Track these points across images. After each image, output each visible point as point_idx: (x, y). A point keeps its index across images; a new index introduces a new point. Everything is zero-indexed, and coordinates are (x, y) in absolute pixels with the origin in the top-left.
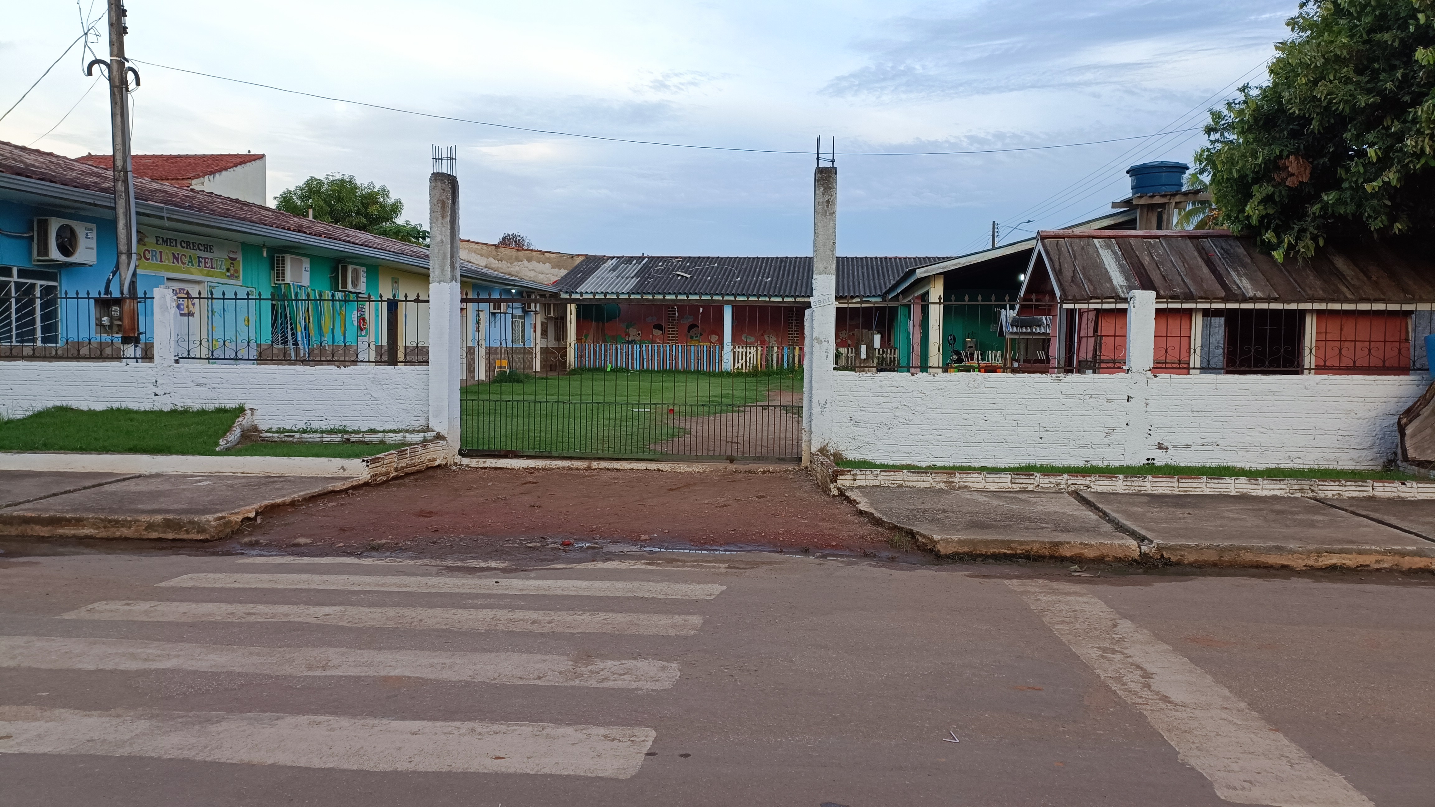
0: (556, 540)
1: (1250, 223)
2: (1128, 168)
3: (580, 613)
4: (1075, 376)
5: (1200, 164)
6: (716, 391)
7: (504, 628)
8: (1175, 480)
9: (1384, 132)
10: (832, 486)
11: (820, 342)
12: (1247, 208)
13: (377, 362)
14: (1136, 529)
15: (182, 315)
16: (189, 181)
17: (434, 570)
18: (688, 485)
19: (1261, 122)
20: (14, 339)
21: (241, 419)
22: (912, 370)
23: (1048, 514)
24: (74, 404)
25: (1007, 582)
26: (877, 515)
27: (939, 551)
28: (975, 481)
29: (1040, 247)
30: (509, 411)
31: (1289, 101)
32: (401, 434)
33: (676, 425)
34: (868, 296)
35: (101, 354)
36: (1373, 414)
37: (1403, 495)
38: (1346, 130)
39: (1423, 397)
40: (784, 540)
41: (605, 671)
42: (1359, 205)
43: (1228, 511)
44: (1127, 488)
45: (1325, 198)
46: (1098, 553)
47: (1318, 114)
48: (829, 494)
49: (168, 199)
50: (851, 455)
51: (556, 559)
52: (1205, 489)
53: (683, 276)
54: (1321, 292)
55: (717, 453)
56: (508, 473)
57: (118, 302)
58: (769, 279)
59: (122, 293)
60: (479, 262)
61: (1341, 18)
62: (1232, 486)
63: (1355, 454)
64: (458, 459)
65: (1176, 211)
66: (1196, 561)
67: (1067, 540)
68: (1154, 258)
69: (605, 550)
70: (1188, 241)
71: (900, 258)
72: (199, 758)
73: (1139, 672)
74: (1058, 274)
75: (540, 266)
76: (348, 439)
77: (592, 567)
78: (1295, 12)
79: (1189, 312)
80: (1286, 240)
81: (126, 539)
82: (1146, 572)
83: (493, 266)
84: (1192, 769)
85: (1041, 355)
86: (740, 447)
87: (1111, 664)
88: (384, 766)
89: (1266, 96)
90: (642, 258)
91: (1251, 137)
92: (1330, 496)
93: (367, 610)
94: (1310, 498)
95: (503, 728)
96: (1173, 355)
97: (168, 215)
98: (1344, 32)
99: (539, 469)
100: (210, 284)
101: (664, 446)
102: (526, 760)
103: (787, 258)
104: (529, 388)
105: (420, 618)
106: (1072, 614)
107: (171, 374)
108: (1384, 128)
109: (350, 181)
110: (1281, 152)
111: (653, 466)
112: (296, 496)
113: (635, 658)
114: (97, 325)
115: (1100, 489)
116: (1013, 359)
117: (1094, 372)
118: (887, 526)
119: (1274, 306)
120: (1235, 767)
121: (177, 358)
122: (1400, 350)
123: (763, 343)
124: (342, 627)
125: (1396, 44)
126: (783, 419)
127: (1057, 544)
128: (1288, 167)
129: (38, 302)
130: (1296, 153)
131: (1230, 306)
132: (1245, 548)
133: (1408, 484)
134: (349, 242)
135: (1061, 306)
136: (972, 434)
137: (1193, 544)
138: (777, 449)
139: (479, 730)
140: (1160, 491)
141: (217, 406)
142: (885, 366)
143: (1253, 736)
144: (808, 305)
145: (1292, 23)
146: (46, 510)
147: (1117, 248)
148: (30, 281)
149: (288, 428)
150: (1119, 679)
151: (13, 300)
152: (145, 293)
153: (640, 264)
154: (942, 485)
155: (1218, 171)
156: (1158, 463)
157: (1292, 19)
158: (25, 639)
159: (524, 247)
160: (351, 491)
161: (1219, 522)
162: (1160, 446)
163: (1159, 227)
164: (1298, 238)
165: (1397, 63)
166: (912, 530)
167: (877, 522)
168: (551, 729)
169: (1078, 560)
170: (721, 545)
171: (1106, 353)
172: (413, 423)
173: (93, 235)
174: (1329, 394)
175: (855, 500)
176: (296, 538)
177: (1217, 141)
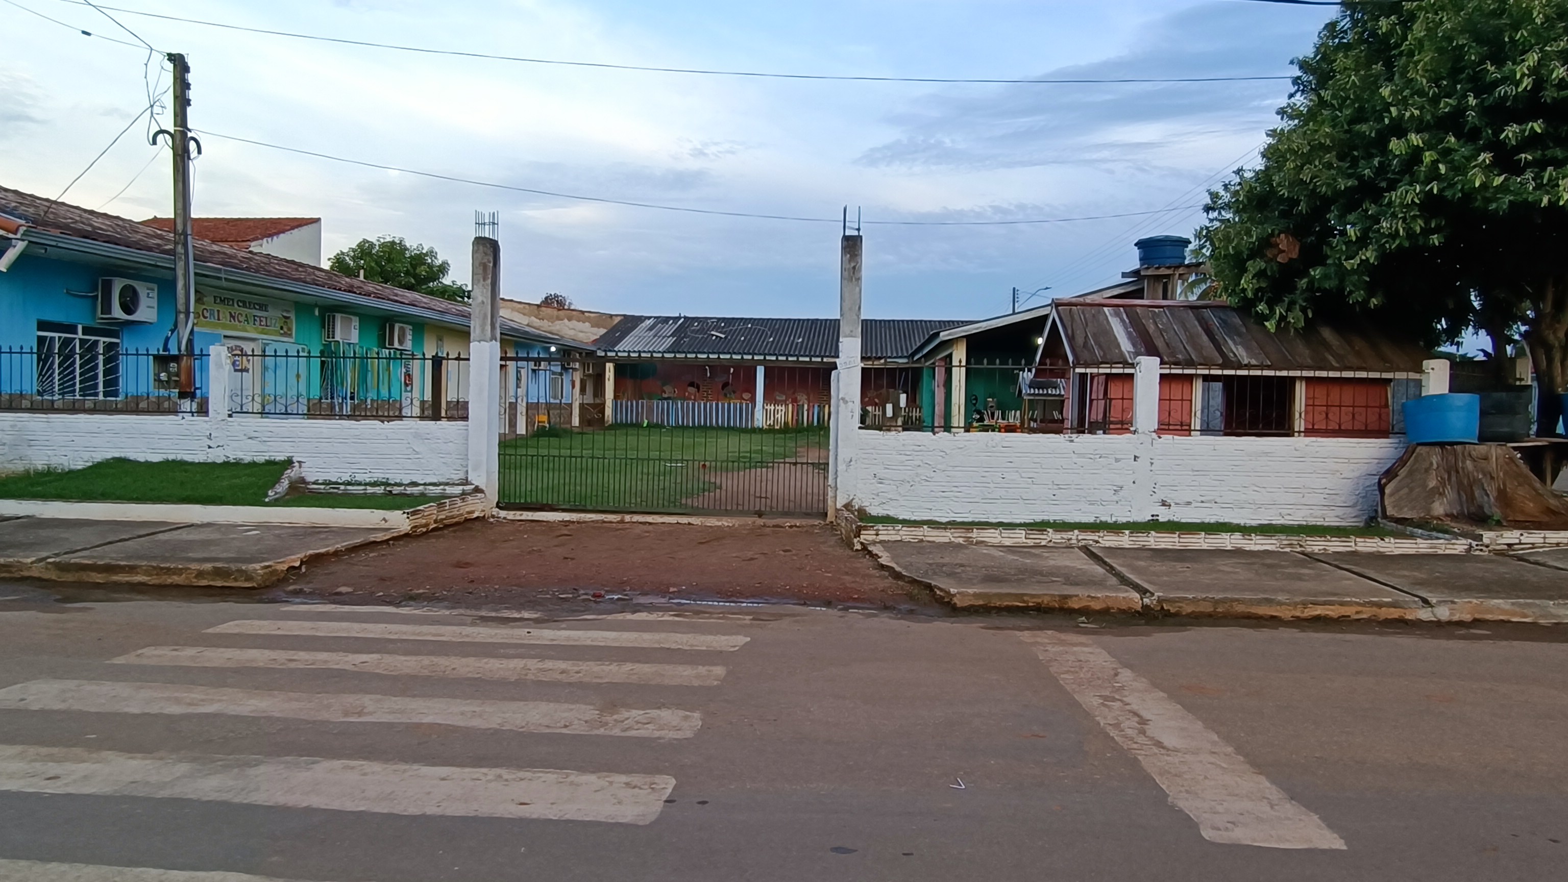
0: (588, 591)
1: (1246, 296)
2: (1136, 241)
3: (607, 663)
4: (1087, 437)
5: (1200, 241)
6: (745, 447)
7: (533, 677)
8: (1176, 536)
9: (1363, 213)
10: (855, 540)
11: (846, 402)
12: (1242, 282)
13: (422, 418)
14: (1139, 582)
15: (236, 370)
16: (249, 243)
17: (469, 620)
18: (718, 539)
19: (1255, 203)
20: (77, 394)
21: (289, 471)
22: (936, 430)
23: (1059, 568)
24: (132, 455)
25: (1018, 633)
26: (898, 569)
27: (955, 604)
28: (992, 536)
29: (1054, 313)
30: (545, 465)
31: (1279, 185)
32: (442, 487)
33: (707, 479)
34: (895, 358)
35: (159, 408)
36: (1357, 474)
37: (1382, 550)
38: (1330, 211)
39: (1401, 459)
40: (807, 593)
41: (629, 720)
42: (1342, 281)
43: (1224, 565)
44: (1132, 543)
45: (1312, 273)
46: (1104, 606)
47: (1305, 196)
48: (852, 549)
49: (227, 261)
50: (874, 511)
51: (587, 611)
52: (1203, 544)
53: (717, 337)
54: (1309, 361)
55: (746, 508)
56: (544, 526)
57: (176, 359)
58: (800, 340)
59: (179, 350)
60: (521, 321)
61: (1325, 110)
62: (1228, 541)
63: (1340, 511)
64: (495, 511)
65: (1180, 282)
66: (1193, 612)
67: (1076, 593)
68: (1158, 327)
69: (635, 601)
70: (1190, 312)
71: (925, 322)
72: (237, 800)
73: (1136, 719)
74: (1071, 340)
75: (580, 326)
76: (390, 491)
77: (621, 618)
78: (1283, 102)
79: (1190, 378)
80: (1278, 312)
81: (178, 586)
82: (1147, 624)
83: (535, 325)
84: (1181, 811)
85: (1056, 415)
86: (769, 501)
87: (1110, 711)
88: (413, 810)
89: (1259, 179)
90: (679, 318)
91: (1245, 216)
92: (1316, 551)
93: (403, 658)
94: (1298, 552)
95: (528, 775)
96: (1176, 417)
97: (226, 276)
98: (1326, 123)
99: (573, 522)
100: (264, 341)
101: (695, 500)
102: (549, 806)
103: (817, 320)
104: (565, 442)
105: (453, 666)
106: (1078, 664)
107: (224, 427)
108: (1363, 210)
109: (400, 243)
110: (1273, 231)
111: (684, 520)
112: (339, 546)
113: (659, 708)
114: (155, 380)
115: (1108, 544)
116: (1032, 419)
117: (1104, 433)
118: (906, 579)
119: (1266, 373)
120: (1220, 809)
121: (230, 413)
122: (1380, 415)
123: (795, 401)
124: (378, 675)
125: (1373, 135)
126: (810, 475)
127: (1066, 597)
128: (1279, 244)
129: (101, 358)
130: (1286, 231)
131: (1226, 372)
132: (1237, 600)
133: (1387, 540)
134: (396, 301)
135: (1074, 370)
136: (990, 491)
137: (1191, 597)
138: (804, 504)
139: (505, 777)
140: (1163, 546)
141: (267, 458)
142: (911, 425)
143: (1238, 779)
144: (834, 366)
145: (1281, 112)
146: (102, 558)
147: (1125, 317)
148: (93, 338)
149: (334, 480)
150: (1117, 726)
151: (78, 357)
152: (202, 350)
153: (676, 324)
154: (961, 540)
155: (1217, 248)
156: (1161, 519)
157: (1281, 108)
158: (76, 682)
159: (566, 307)
160: (391, 542)
161: (1214, 575)
162: (1164, 504)
163: (1165, 297)
164: (1289, 310)
165: (1374, 151)
166: (931, 584)
167: (898, 576)
168: (575, 777)
169: (1085, 612)
170: (747, 598)
171: (1115, 415)
172: (453, 476)
173: (154, 294)
174: (1317, 455)
175: (876, 555)
176: (338, 587)
177: (1216, 219)
